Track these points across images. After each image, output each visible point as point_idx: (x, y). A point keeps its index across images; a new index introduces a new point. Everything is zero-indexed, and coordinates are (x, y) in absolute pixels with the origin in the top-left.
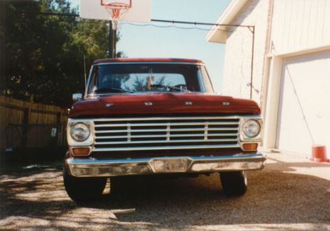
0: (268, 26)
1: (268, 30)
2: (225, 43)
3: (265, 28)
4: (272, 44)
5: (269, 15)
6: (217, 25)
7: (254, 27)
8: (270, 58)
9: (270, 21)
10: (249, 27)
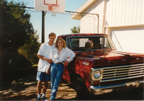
0: (104, 15)
1: (104, 16)
2: (80, 20)
3: (103, 15)
4: (106, 22)
5: (104, 10)
6: (76, 13)
7: (98, 15)
8: (105, 28)
9: (105, 13)
10: (97, 15)
